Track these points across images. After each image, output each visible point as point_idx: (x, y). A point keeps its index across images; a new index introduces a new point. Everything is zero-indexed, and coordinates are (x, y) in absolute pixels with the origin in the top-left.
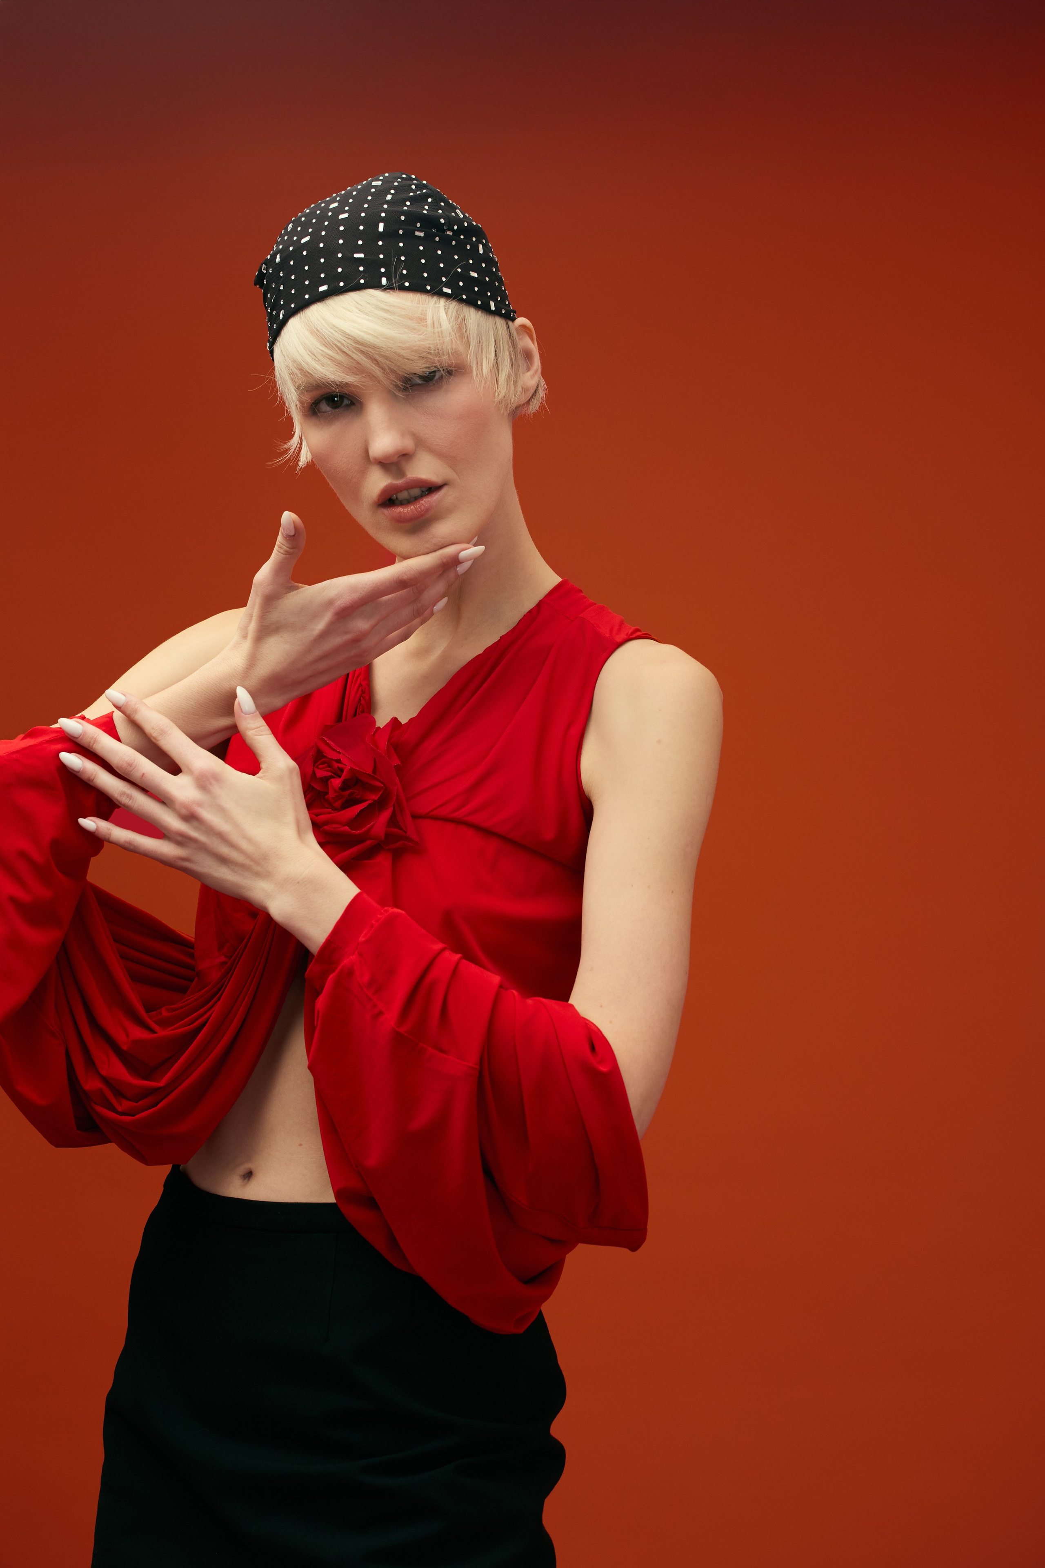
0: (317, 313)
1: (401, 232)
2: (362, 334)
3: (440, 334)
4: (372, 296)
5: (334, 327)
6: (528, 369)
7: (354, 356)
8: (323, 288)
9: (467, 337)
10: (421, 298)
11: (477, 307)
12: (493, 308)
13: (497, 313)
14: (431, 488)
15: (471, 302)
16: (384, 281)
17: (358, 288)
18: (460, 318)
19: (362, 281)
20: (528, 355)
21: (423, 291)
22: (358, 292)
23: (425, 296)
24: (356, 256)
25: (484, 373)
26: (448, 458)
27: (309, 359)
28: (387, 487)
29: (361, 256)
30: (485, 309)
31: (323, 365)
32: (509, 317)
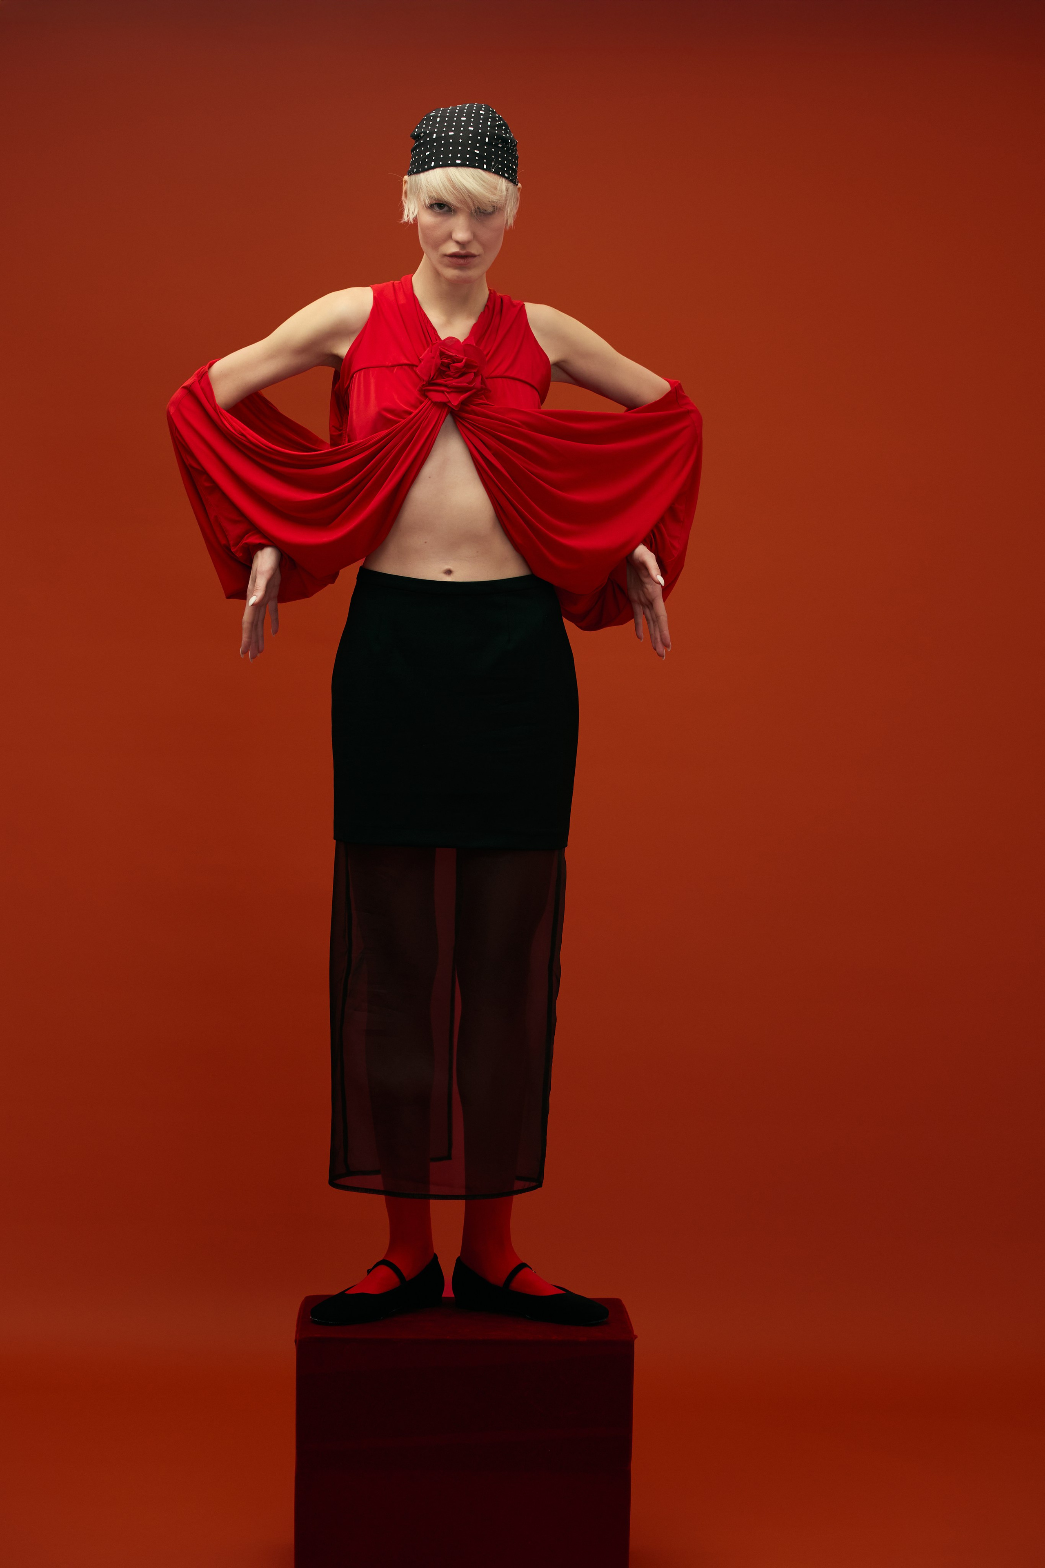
0: (452, 171)
2: (473, 190)
4: (480, 173)
5: (461, 182)
7: (465, 197)
8: (458, 162)
14: (473, 256)
16: (485, 166)
22: (474, 169)
24: (476, 151)
26: (483, 245)
27: (444, 191)
28: (456, 252)
29: (478, 152)
31: (449, 195)
32: (515, 184)
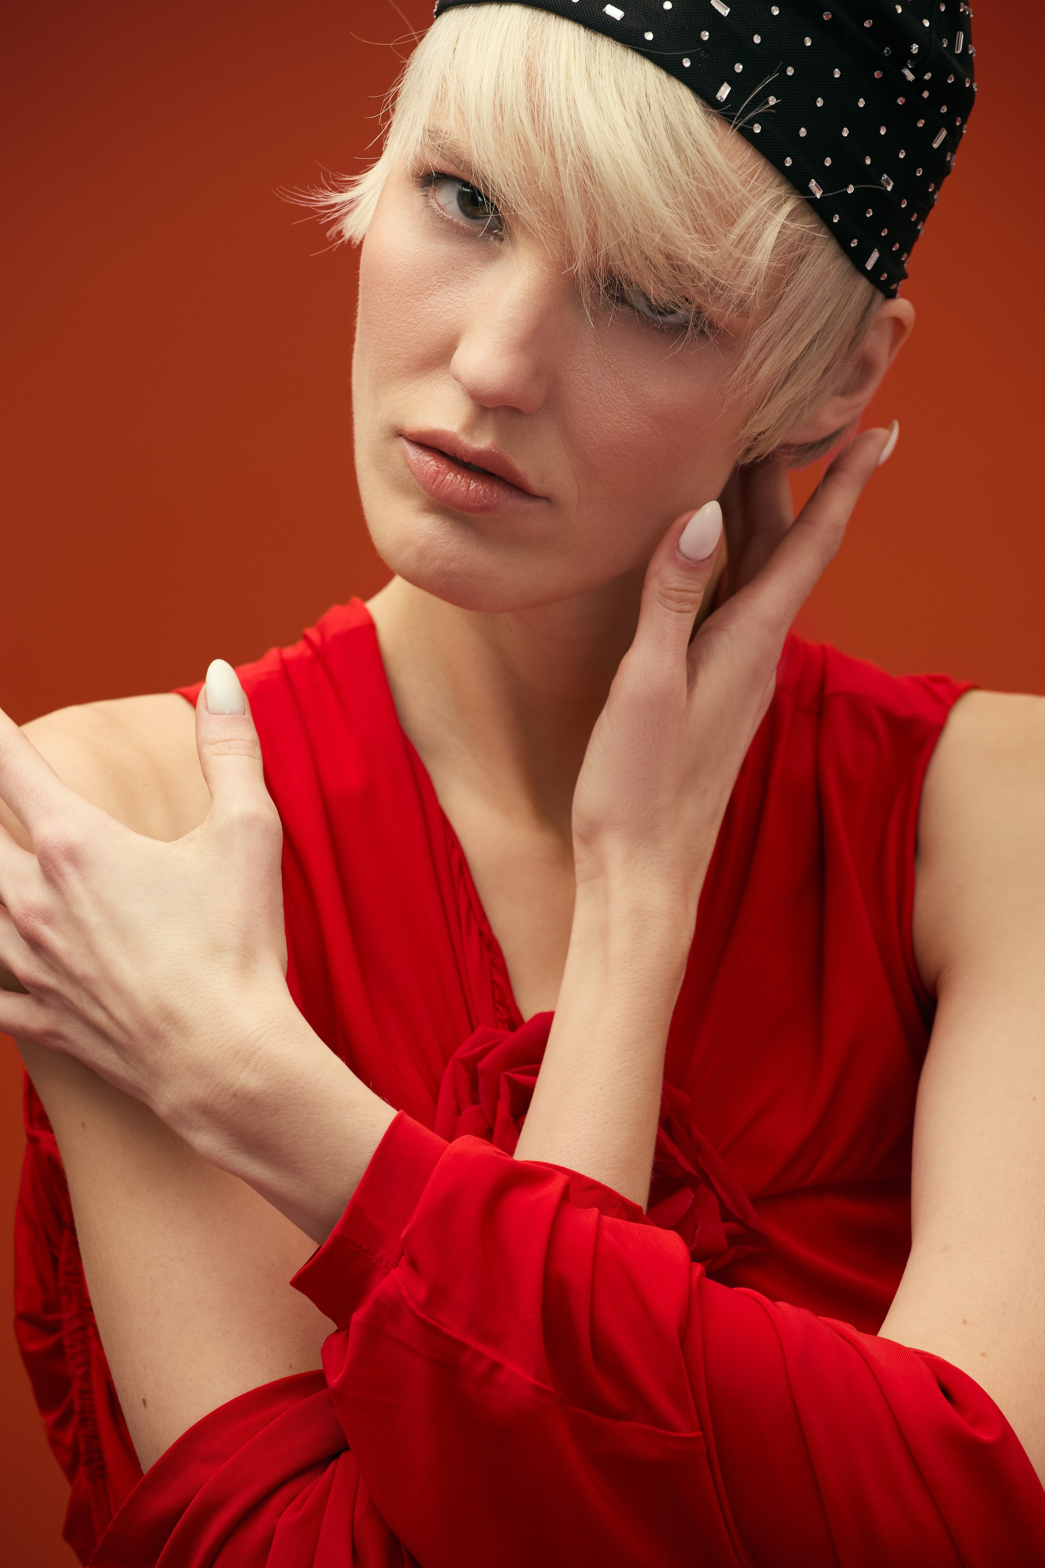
1: (827, 16)
3: (740, 264)
6: (845, 392)
9: (783, 294)
10: (761, 172)
11: (844, 245)
12: (869, 266)
13: (872, 276)
15: (840, 235)
16: (724, 92)
17: (671, 68)
18: (799, 252)
19: (687, 63)
20: (866, 367)
21: (775, 161)
22: (663, 75)
23: (770, 173)
25: (760, 374)
30: (857, 259)
